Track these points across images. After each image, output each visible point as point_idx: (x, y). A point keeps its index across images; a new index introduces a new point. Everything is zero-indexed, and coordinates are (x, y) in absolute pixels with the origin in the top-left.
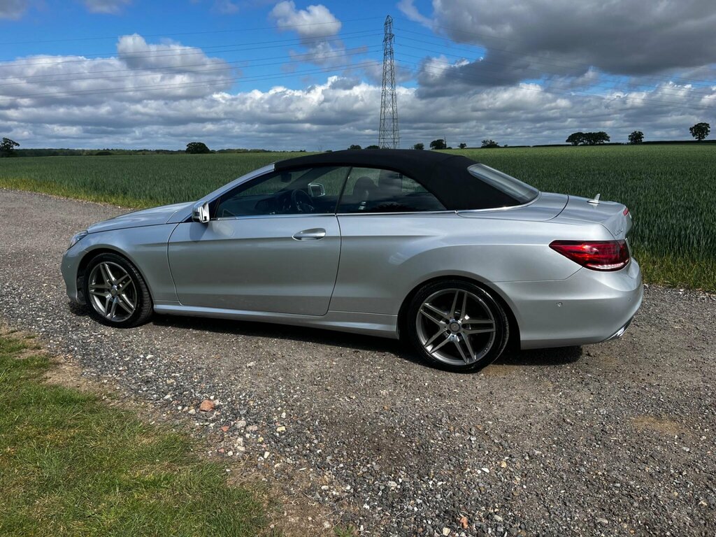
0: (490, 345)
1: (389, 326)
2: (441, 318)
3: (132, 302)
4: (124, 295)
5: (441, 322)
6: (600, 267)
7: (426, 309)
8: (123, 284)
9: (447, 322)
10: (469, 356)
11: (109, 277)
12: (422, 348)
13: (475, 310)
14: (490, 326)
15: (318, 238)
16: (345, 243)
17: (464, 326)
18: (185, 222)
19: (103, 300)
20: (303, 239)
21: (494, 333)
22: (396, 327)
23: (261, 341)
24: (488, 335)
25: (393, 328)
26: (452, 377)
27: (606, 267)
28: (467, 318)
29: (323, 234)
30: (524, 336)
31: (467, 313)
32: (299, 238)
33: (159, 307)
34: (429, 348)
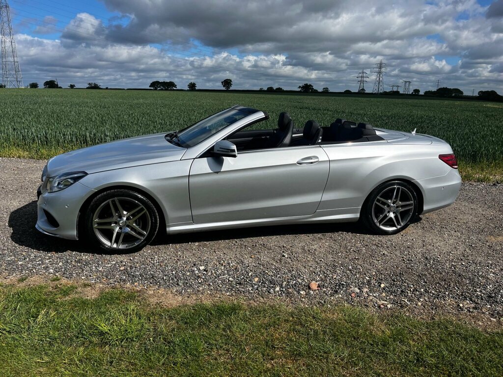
0: (410, 216)
1: (355, 214)
3: (143, 229)
5: (385, 206)
7: (378, 201)
9: (389, 206)
10: (399, 224)
11: (119, 211)
14: (411, 205)
16: (333, 165)
17: (397, 207)
18: (200, 157)
20: (303, 164)
21: (413, 209)
22: (359, 214)
24: (410, 210)
25: (358, 215)
29: (316, 160)
30: (425, 208)
31: (400, 200)
34: (378, 224)
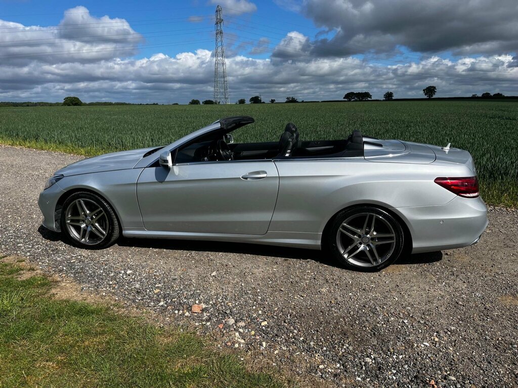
0: (392, 252)
1: (315, 241)
2: (354, 233)
3: (105, 229)
4: (97, 224)
5: (355, 236)
6: (468, 195)
7: (344, 228)
8: (96, 216)
9: (360, 236)
10: (375, 260)
11: (84, 211)
12: (341, 256)
13: (381, 227)
14: (391, 238)
15: (260, 178)
16: (282, 182)
17: (372, 239)
18: (150, 167)
19: (78, 229)
20: (248, 180)
21: (395, 243)
22: (320, 241)
23: (212, 255)
24: (390, 245)
25: (319, 242)
26: (364, 275)
28: (375, 233)
29: (264, 175)
30: (415, 245)
31: (375, 230)
32: (246, 178)
33: (128, 232)
34: (346, 256)
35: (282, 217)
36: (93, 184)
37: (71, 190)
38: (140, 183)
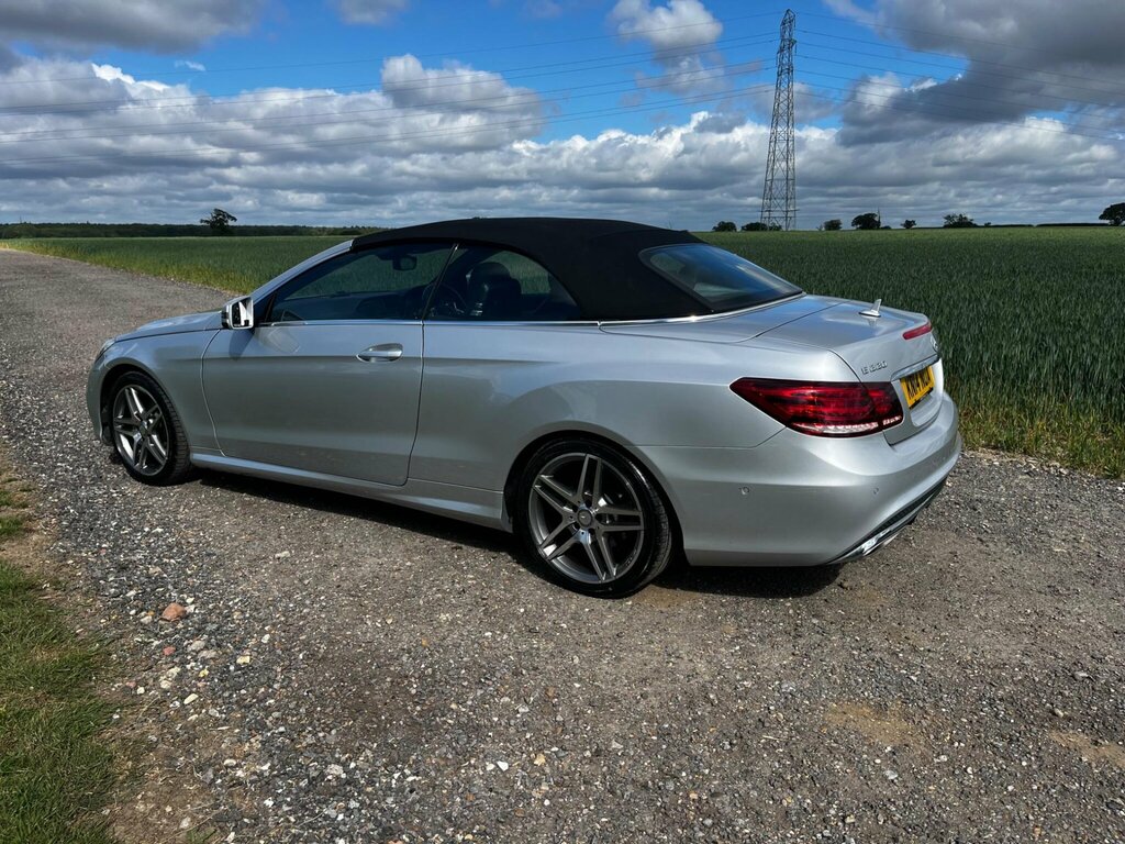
1: (491, 509)
2: (564, 502)
3: (165, 448)
4: (155, 437)
7: (543, 485)
8: (154, 419)
9: (575, 508)
10: (605, 569)
11: (136, 409)
12: (537, 550)
14: (635, 520)
15: (393, 359)
17: (599, 517)
19: (131, 441)
20: (373, 360)
21: (642, 532)
22: (501, 511)
25: (498, 513)
26: (576, 602)
27: (831, 429)
28: (602, 502)
29: (398, 353)
30: (689, 543)
32: (367, 359)
33: (201, 457)
34: (548, 551)
35: (431, 448)
36: (144, 357)
37: (118, 366)
38: (207, 359)
